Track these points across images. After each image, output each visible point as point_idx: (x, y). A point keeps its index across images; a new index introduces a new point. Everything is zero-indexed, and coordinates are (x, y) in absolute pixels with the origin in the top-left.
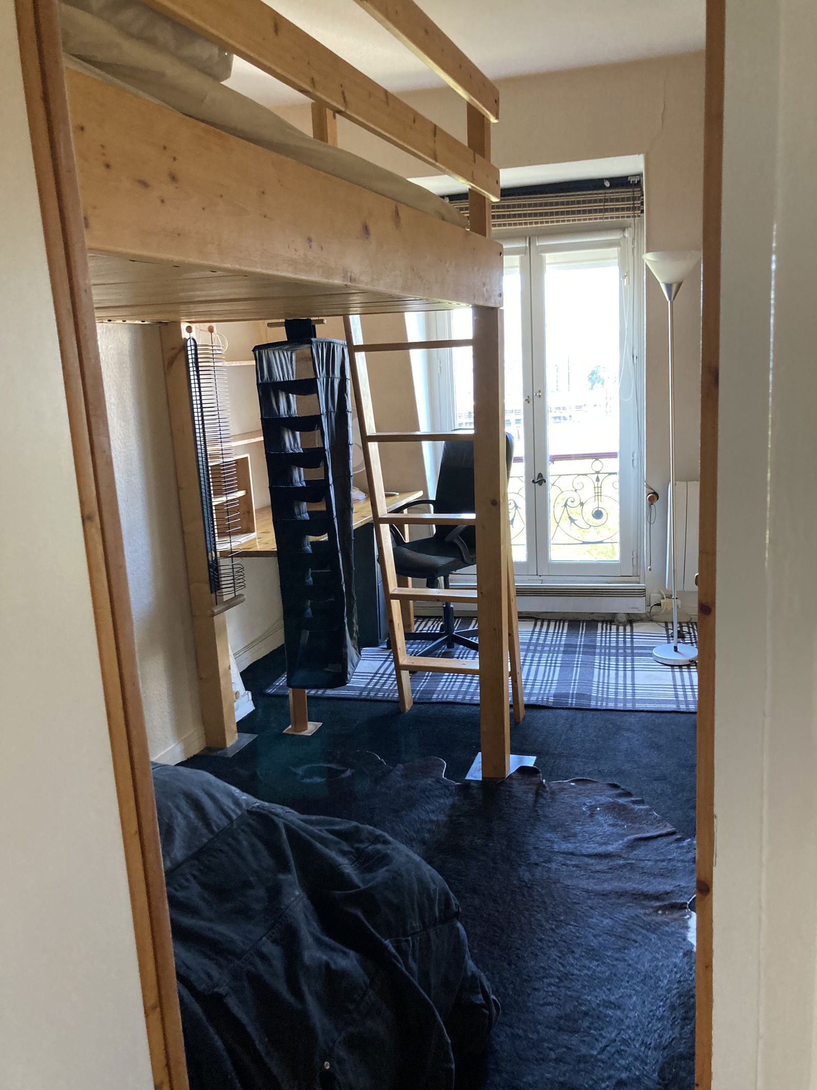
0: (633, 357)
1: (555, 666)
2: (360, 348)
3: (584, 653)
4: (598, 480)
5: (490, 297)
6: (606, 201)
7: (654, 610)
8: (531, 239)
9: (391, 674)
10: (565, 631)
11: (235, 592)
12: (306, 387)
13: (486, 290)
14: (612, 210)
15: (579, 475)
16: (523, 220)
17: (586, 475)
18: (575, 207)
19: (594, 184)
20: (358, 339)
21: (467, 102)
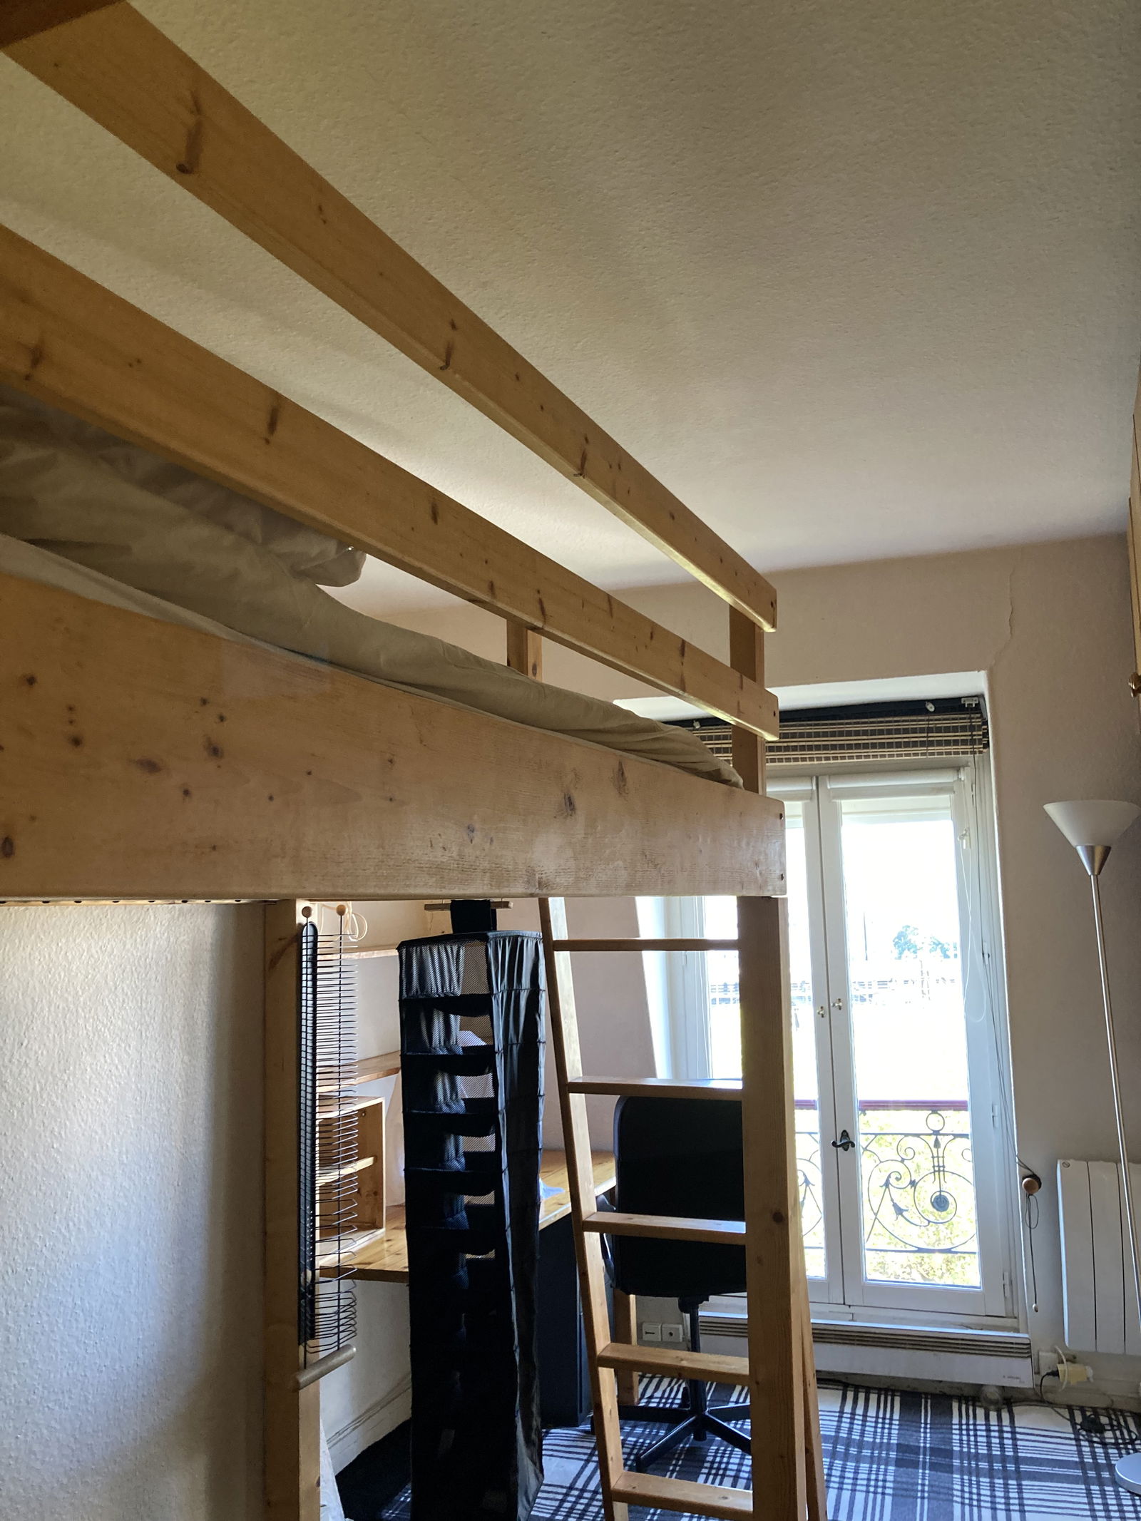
0: (983, 954)
1: (883, 1494)
2: (563, 946)
3: (933, 1467)
4: (937, 1144)
5: (766, 882)
6: (930, 730)
7: (1048, 1381)
8: (819, 778)
9: (595, 1492)
10: (896, 1416)
11: (339, 1339)
12: (475, 1006)
13: (761, 874)
14: (939, 743)
15: (906, 1135)
16: (807, 754)
17: (918, 1135)
18: (885, 739)
19: (913, 707)
20: (560, 932)
21: (731, 606)
